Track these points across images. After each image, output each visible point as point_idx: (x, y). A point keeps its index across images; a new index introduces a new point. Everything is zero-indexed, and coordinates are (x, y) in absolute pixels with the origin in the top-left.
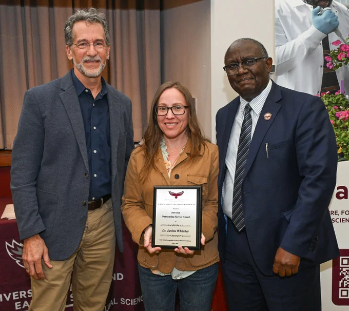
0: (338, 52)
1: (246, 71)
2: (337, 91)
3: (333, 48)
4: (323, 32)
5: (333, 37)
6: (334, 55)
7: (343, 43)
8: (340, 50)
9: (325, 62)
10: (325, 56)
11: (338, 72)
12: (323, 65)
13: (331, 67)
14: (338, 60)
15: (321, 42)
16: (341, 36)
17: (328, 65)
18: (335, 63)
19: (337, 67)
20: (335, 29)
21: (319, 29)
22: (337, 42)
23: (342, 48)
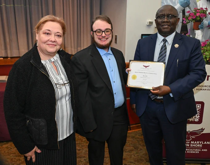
0: (189, 16)
1: (168, 21)
2: (187, 34)
3: (187, 14)
4: (183, 7)
5: (187, 9)
6: (187, 17)
7: (191, 12)
8: (190, 15)
9: (183, 20)
10: (183, 17)
11: (188, 25)
12: (182, 22)
13: (185, 23)
14: (188, 20)
15: (182, 11)
16: (190, 9)
17: (184, 22)
18: (187, 21)
19: (188, 23)
20: (188, 6)
21: (181, 5)
22: (188, 12)
23: (191, 14)
